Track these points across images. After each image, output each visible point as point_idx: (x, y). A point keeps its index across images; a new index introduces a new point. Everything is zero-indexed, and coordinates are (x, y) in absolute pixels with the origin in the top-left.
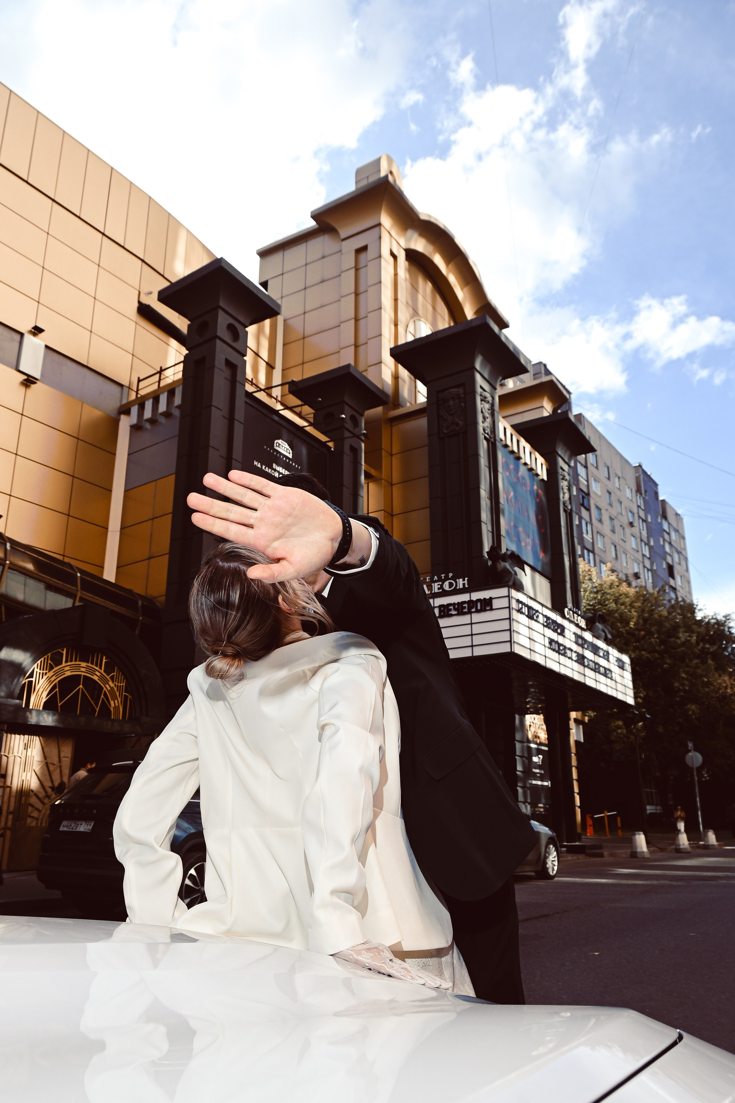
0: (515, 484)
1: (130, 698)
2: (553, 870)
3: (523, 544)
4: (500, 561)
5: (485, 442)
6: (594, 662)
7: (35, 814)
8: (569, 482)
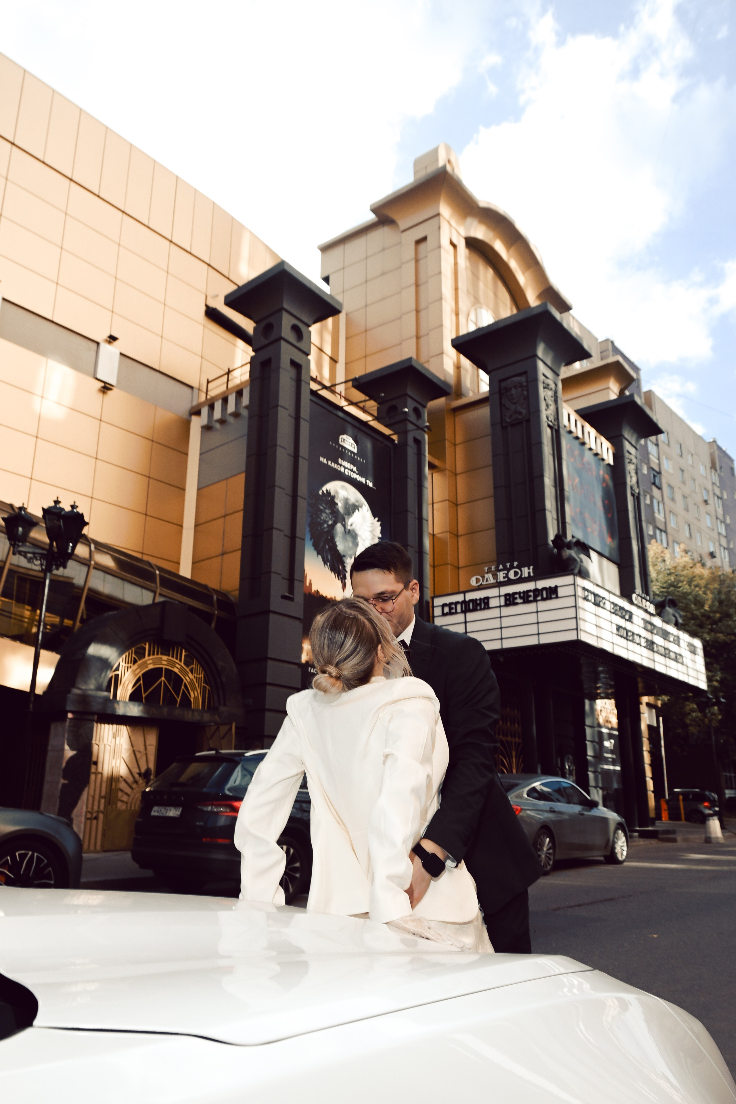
0: (580, 471)
1: (208, 690)
2: (622, 854)
3: (589, 530)
4: (565, 549)
5: (549, 430)
6: (664, 647)
7: (125, 798)
8: (636, 466)
